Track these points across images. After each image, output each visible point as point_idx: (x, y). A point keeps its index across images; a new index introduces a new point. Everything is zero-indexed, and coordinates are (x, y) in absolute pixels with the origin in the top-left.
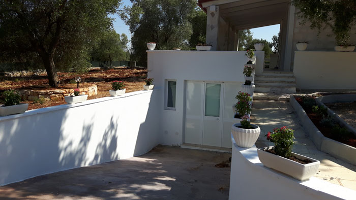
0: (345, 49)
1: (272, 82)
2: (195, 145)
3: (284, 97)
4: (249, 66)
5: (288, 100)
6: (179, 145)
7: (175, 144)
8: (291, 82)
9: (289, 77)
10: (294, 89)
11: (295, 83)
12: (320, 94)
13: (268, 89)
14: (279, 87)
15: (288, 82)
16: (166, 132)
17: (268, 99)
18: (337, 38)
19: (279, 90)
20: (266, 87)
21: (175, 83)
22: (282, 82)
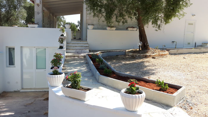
0: (111, 29)
1: (76, 46)
2: (31, 89)
3: (82, 55)
4: (62, 37)
5: (85, 57)
6: (19, 90)
7: (16, 90)
8: (86, 47)
9: (85, 44)
10: (88, 50)
11: (88, 47)
12: (101, 52)
13: (74, 51)
14: (80, 49)
15: (85, 47)
16: (9, 83)
17: (74, 56)
18: (107, 23)
19: (80, 51)
20: (73, 49)
21: (14, 49)
22: (82, 46)
